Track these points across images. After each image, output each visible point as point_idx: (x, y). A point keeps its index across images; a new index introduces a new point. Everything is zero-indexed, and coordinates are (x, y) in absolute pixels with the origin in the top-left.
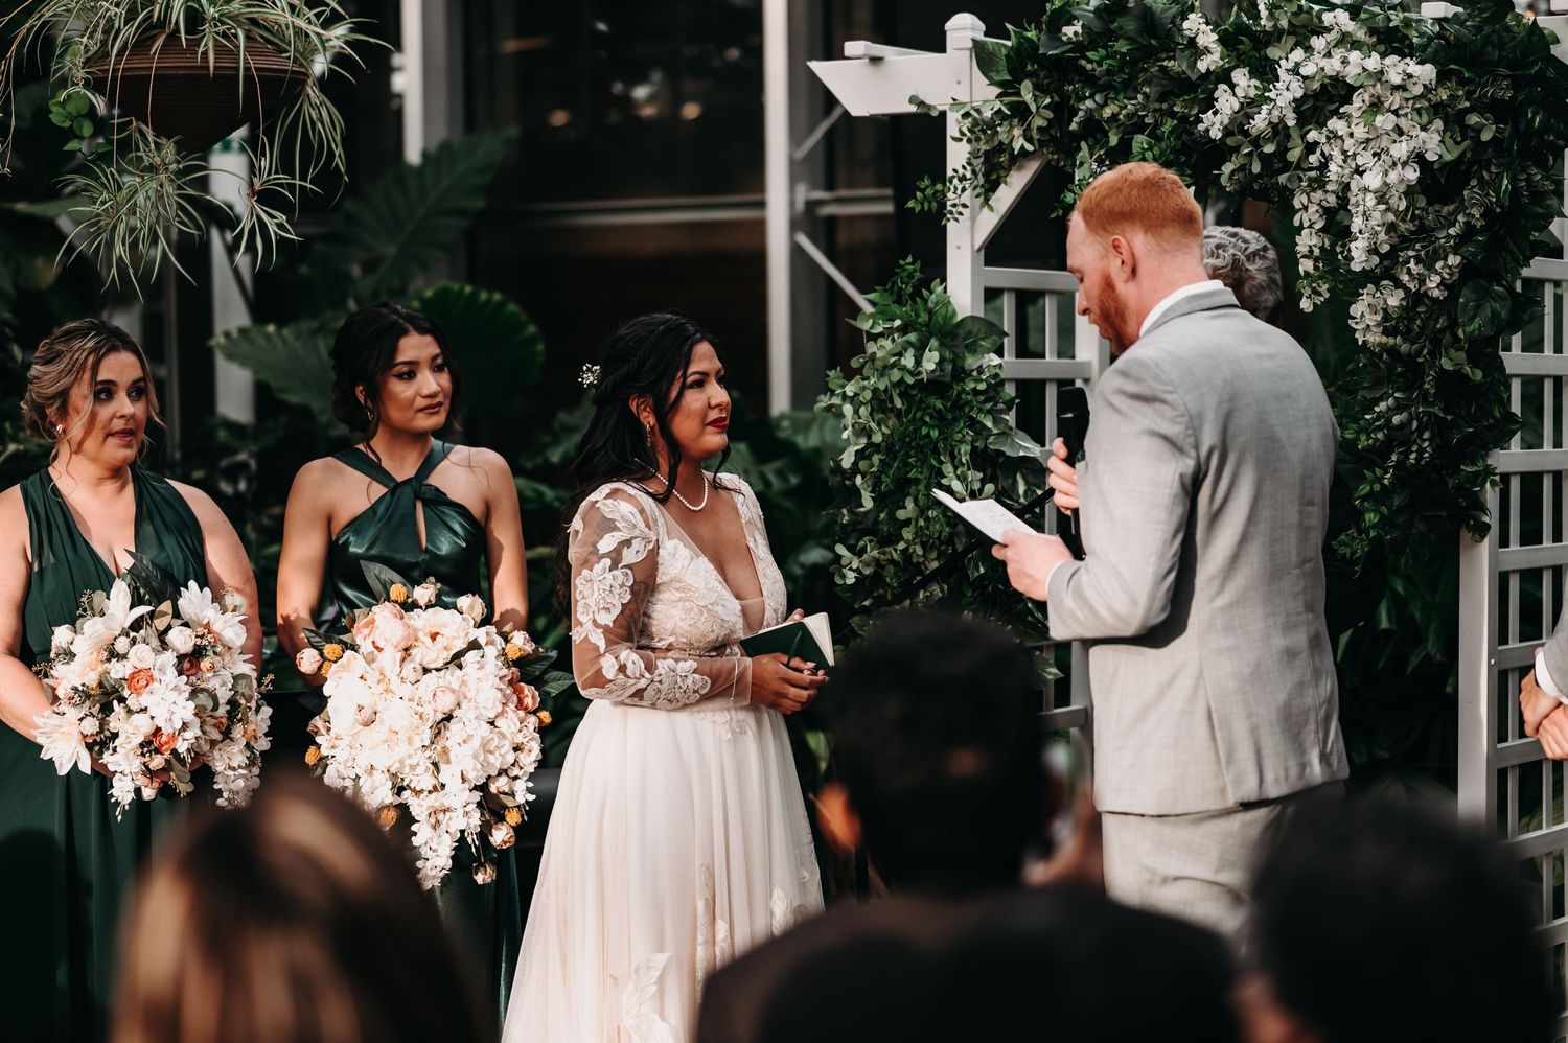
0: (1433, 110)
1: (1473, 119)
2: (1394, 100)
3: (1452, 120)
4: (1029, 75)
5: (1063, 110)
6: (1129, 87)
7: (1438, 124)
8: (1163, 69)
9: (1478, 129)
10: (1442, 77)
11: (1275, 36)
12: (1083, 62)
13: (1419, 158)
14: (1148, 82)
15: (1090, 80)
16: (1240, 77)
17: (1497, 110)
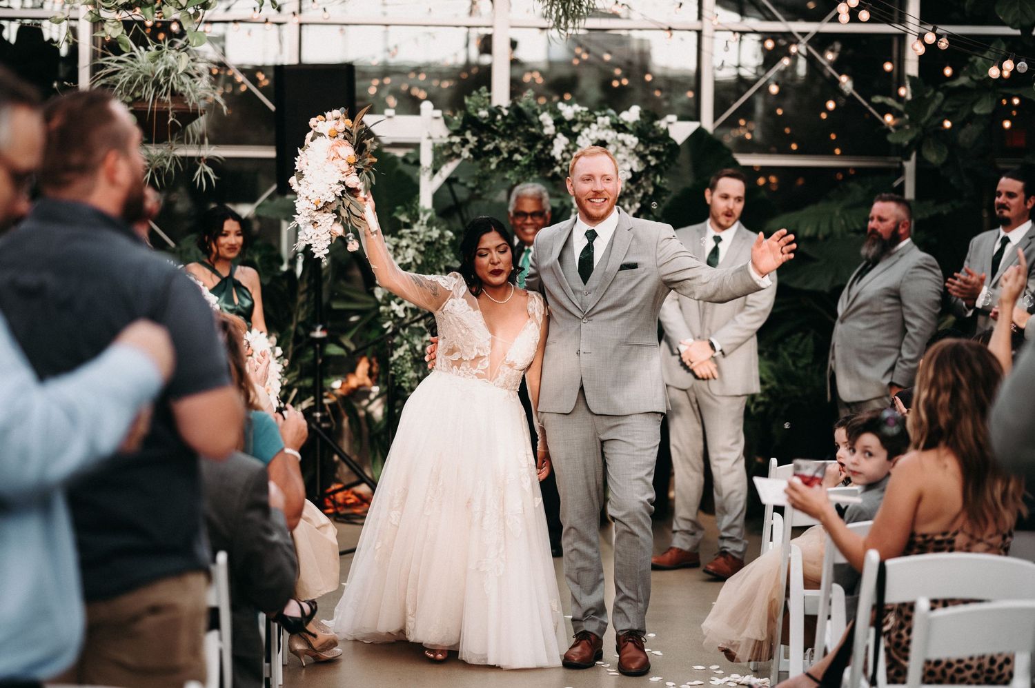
0: (636, 152)
1: (650, 158)
2: (623, 149)
3: (642, 157)
4: (469, 129)
5: (481, 143)
6: (511, 137)
7: (637, 159)
8: (527, 131)
9: (648, 162)
10: (640, 141)
11: (573, 122)
12: (493, 126)
13: (631, 170)
14: (520, 134)
15: (495, 132)
16: (560, 135)
17: (657, 155)
